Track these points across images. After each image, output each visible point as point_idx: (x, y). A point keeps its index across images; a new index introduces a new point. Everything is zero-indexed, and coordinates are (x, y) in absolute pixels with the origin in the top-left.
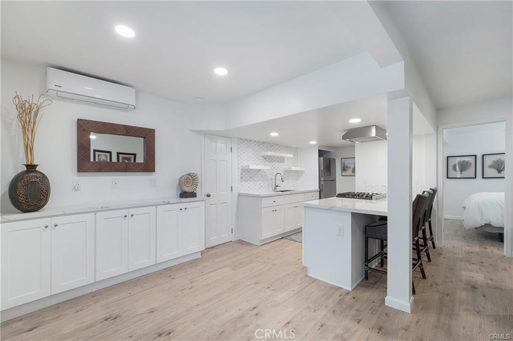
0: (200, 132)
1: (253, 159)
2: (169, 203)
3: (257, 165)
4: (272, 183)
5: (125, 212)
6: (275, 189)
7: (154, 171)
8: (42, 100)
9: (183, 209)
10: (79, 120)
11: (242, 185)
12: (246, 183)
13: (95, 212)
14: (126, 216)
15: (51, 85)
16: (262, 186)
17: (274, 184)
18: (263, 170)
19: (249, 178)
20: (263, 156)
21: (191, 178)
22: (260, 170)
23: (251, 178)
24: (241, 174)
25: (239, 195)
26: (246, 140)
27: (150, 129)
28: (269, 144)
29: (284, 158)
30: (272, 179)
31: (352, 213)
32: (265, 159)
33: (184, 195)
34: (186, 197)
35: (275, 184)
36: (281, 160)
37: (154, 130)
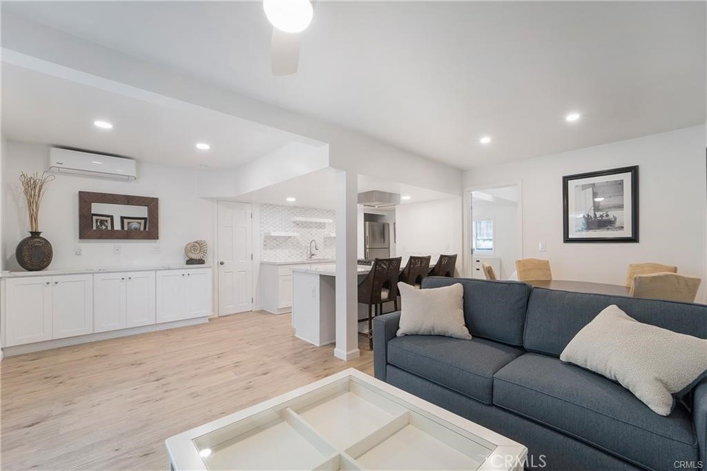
0: (212, 199)
1: (280, 226)
2: (169, 269)
3: (287, 231)
4: (307, 252)
5: (123, 275)
6: (311, 257)
7: (158, 239)
8: (45, 175)
9: (186, 274)
10: (80, 192)
11: (265, 253)
12: (272, 251)
13: (93, 273)
14: (123, 279)
15: (53, 163)
16: (293, 255)
17: (309, 252)
18: (294, 237)
19: (275, 245)
20: (294, 222)
21: (199, 246)
22: (290, 237)
23: (277, 245)
24: (265, 241)
25: (262, 264)
26: (271, 205)
27: (153, 198)
28: (303, 208)
29: (325, 224)
30: (307, 247)
31: (321, 275)
32: (298, 224)
33: (191, 262)
34: (191, 264)
35: (311, 252)
36: (321, 226)
37: (157, 199)
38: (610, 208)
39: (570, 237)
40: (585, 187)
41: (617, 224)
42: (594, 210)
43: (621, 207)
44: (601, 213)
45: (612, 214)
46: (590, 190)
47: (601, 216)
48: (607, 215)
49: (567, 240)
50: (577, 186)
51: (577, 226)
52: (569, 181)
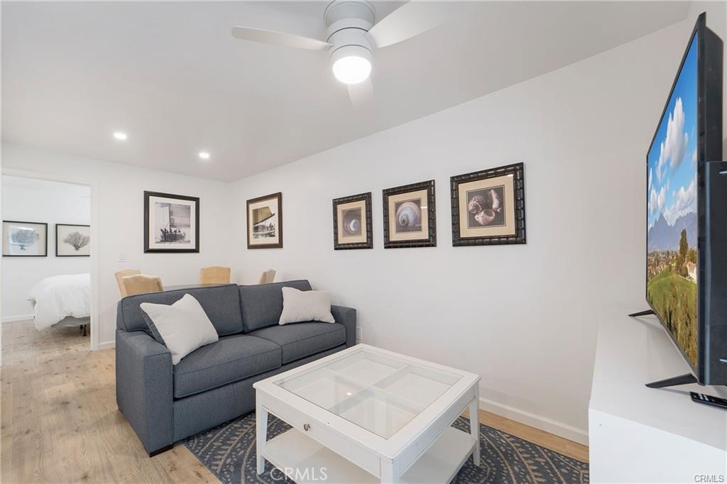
38: (181, 226)
39: (150, 248)
40: (163, 205)
41: (186, 239)
42: (170, 226)
43: (189, 226)
44: (175, 229)
45: (183, 231)
46: (167, 209)
47: (175, 231)
48: (179, 231)
49: (148, 250)
50: (157, 203)
51: (156, 238)
52: (150, 197)
